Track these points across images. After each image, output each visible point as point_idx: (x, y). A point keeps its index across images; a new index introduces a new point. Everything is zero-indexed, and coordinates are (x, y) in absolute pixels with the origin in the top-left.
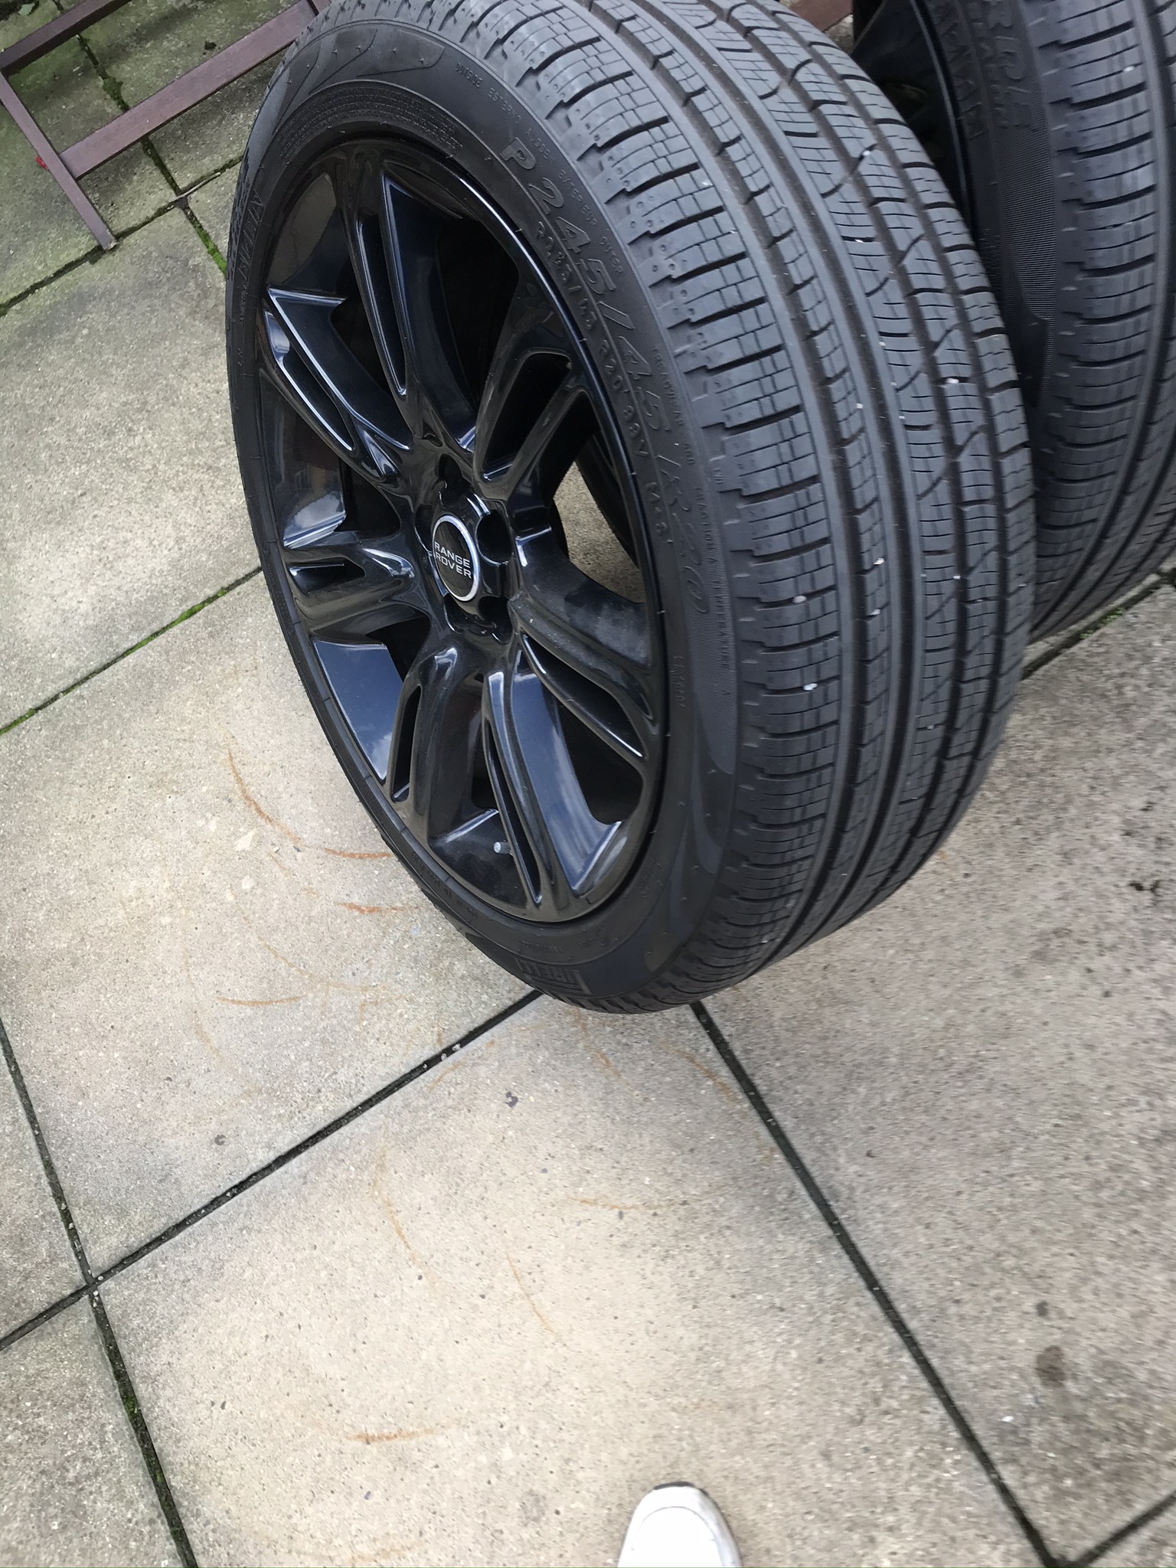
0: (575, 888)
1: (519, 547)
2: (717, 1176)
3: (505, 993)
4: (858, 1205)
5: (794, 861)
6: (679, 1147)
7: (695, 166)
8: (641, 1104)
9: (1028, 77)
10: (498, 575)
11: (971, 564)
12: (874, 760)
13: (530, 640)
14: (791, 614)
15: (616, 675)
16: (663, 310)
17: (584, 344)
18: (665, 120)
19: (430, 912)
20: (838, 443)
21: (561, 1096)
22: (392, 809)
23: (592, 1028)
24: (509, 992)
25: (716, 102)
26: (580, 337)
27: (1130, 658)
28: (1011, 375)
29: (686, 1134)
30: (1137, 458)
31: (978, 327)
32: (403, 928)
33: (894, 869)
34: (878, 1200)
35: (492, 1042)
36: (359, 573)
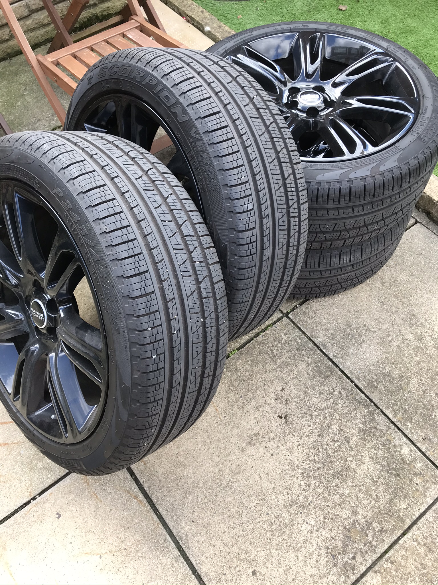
0: (79, 430)
1: (61, 311)
2: (138, 536)
3: (57, 473)
4: (189, 542)
5: (153, 415)
6: (124, 527)
7: (114, 199)
8: (109, 512)
9: (215, 178)
10: (53, 319)
11: (206, 316)
12: (179, 379)
13: (63, 342)
14: (147, 334)
15: (92, 354)
16: (103, 241)
17: (79, 249)
18: (105, 185)
19: (28, 444)
20: (161, 281)
21: (78, 512)
22: (13, 404)
23: (91, 484)
24: (59, 473)
25: (121, 180)
26: (78, 248)
27: (275, 341)
28: (217, 260)
29: (126, 521)
30: (258, 283)
31: (205, 246)
32: (17, 451)
33: (190, 416)
34: (196, 539)
35: (52, 493)
36: (4, 318)
